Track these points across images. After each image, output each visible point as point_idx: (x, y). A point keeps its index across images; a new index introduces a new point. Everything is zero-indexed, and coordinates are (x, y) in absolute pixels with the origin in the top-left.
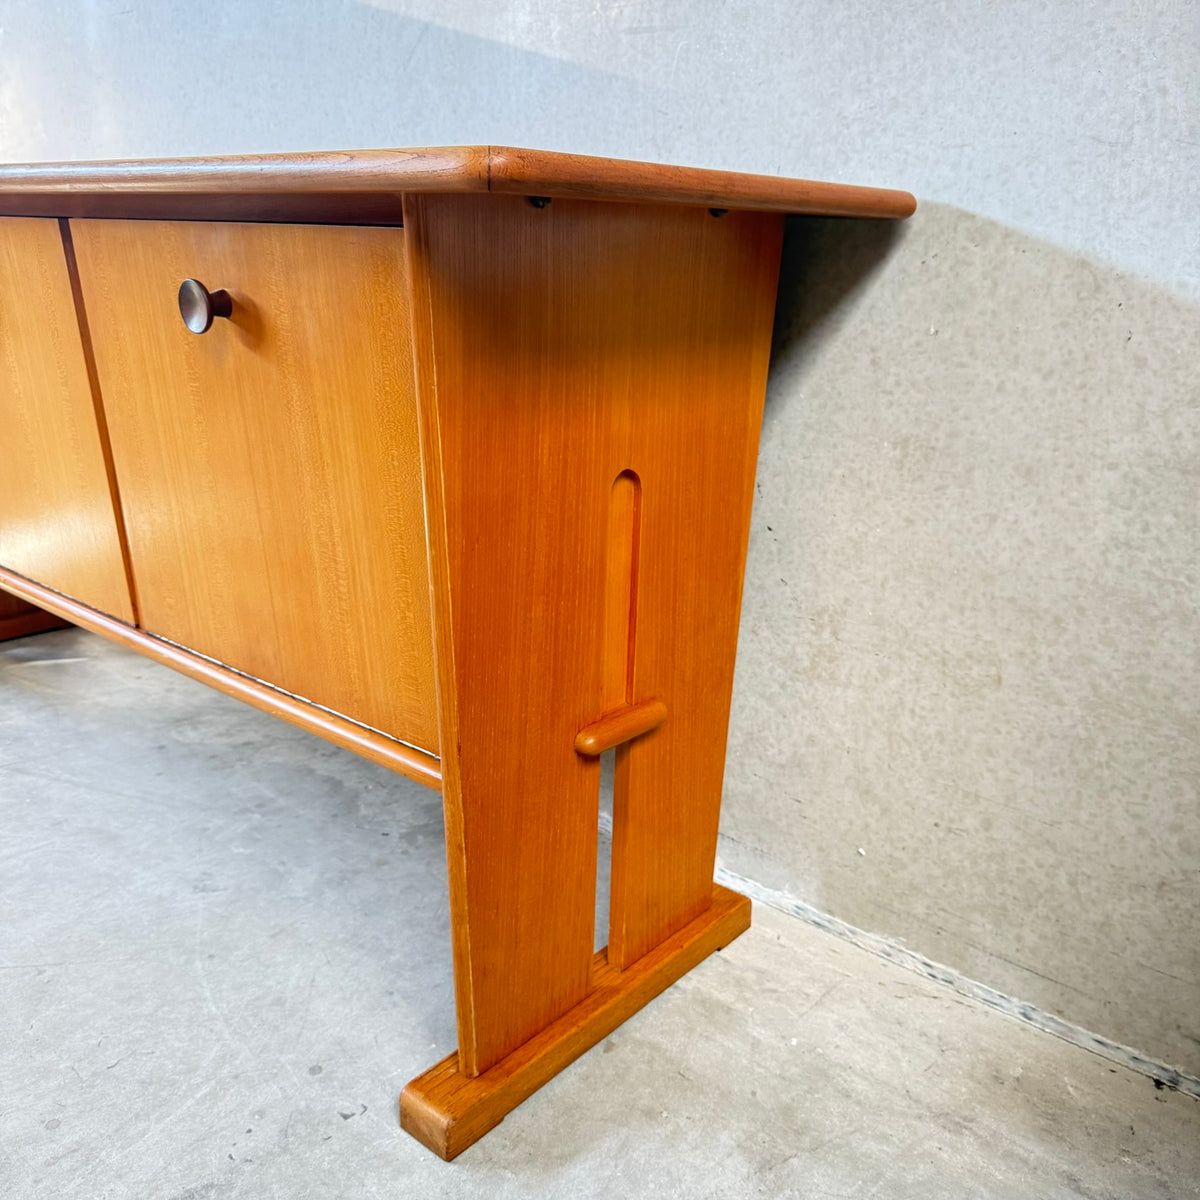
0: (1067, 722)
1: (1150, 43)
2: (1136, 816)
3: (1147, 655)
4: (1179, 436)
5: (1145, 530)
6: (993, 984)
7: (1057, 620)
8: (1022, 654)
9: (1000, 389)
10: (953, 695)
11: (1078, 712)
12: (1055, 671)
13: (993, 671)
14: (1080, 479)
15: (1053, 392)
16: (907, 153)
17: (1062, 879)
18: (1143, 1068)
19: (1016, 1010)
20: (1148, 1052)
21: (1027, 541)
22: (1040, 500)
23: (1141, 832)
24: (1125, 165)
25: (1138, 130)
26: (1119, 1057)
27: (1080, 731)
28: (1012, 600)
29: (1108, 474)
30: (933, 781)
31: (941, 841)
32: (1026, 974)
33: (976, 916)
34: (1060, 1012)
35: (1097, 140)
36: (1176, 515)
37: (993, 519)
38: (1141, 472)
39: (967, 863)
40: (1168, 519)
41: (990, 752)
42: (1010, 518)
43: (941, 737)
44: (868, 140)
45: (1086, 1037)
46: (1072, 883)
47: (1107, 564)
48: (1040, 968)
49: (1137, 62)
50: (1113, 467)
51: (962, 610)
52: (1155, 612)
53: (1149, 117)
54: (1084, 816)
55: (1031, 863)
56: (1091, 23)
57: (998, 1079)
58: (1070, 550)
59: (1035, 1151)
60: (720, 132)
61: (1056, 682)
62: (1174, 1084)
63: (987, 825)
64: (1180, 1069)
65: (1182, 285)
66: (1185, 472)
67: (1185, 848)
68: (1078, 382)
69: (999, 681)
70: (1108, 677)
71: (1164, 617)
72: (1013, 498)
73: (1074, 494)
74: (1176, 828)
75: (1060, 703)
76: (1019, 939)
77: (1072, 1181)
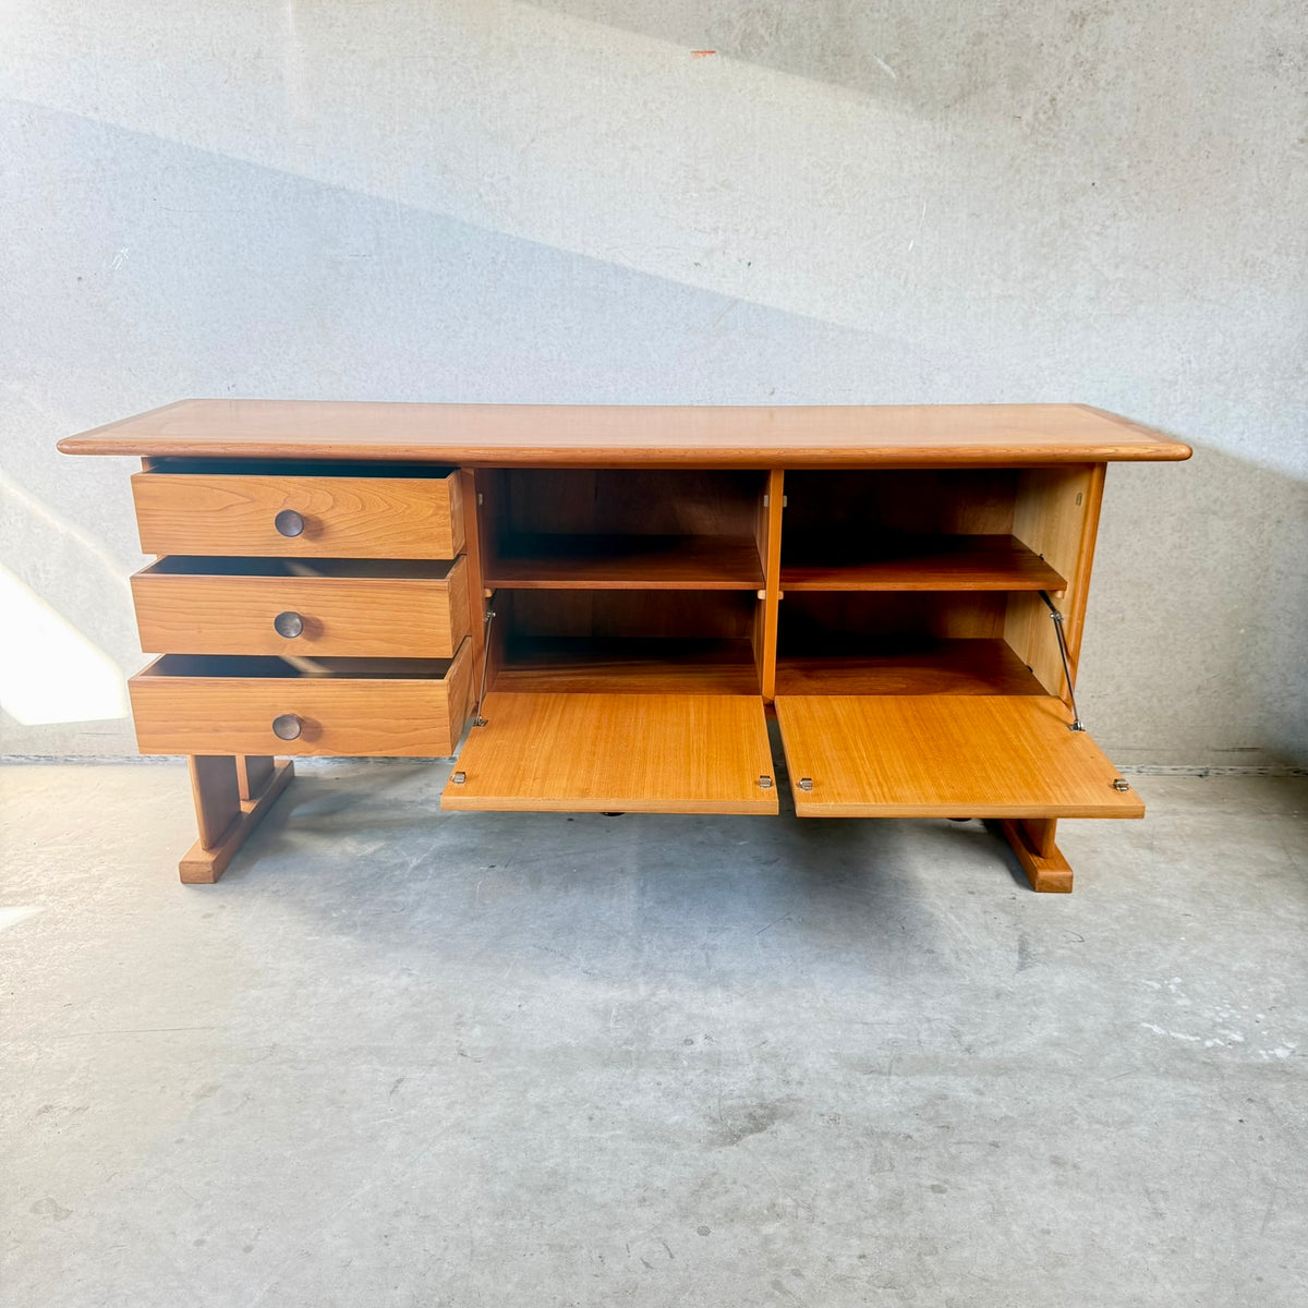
0: (1156, 629)
1: (1184, 343)
2: (1187, 662)
3: (1189, 592)
4: (1200, 499)
5: (1187, 539)
6: (1122, 763)
7: (1150, 586)
8: (1134, 604)
9: (1122, 487)
10: (1101, 632)
11: (1160, 624)
12: (1150, 608)
13: (1120, 615)
14: (1159, 522)
15: (1146, 486)
16: (1075, 384)
17: (1155, 700)
18: (1193, 772)
19: (1134, 771)
20: (1196, 764)
21: (1136, 554)
22: (1141, 534)
23: (1190, 668)
24: (1175, 391)
25: (1180, 377)
26: (1183, 772)
27: (1162, 632)
28: (1129, 581)
29: (1172, 518)
30: (1090, 676)
31: (1095, 704)
32: (1138, 752)
33: (1115, 734)
34: (1155, 764)
35: (1163, 380)
36: (1200, 531)
37: (1119, 546)
38: (1185, 516)
39: (1109, 711)
40: (1196, 533)
41: (1119, 654)
42: (1127, 544)
43: (1094, 653)
44: (1053, 378)
45: (1167, 769)
46: (1160, 701)
47: (1171, 557)
48: (1144, 745)
49: (1179, 349)
50: (1173, 515)
51: (1104, 591)
52: (1192, 573)
53: (1185, 372)
54: (1164, 670)
55: (1140, 698)
56: (1160, 333)
57: (1162, 795)
58: (1155, 553)
59: (1204, 809)
60: (965, 373)
61: (1150, 612)
62: (1207, 773)
63: (1118, 688)
64: (1208, 766)
65: (1199, 438)
66: (1203, 513)
67: (1207, 670)
68: (1157, 480)
69: (1123, 619)
70: (1173, 605)
71: (1196, 574)
72: (1128, 535)
73: (1156, 529)
74: (1203, 662)
75: (1153, 622)
76: (1135, 736)
77: (1225, 812)
